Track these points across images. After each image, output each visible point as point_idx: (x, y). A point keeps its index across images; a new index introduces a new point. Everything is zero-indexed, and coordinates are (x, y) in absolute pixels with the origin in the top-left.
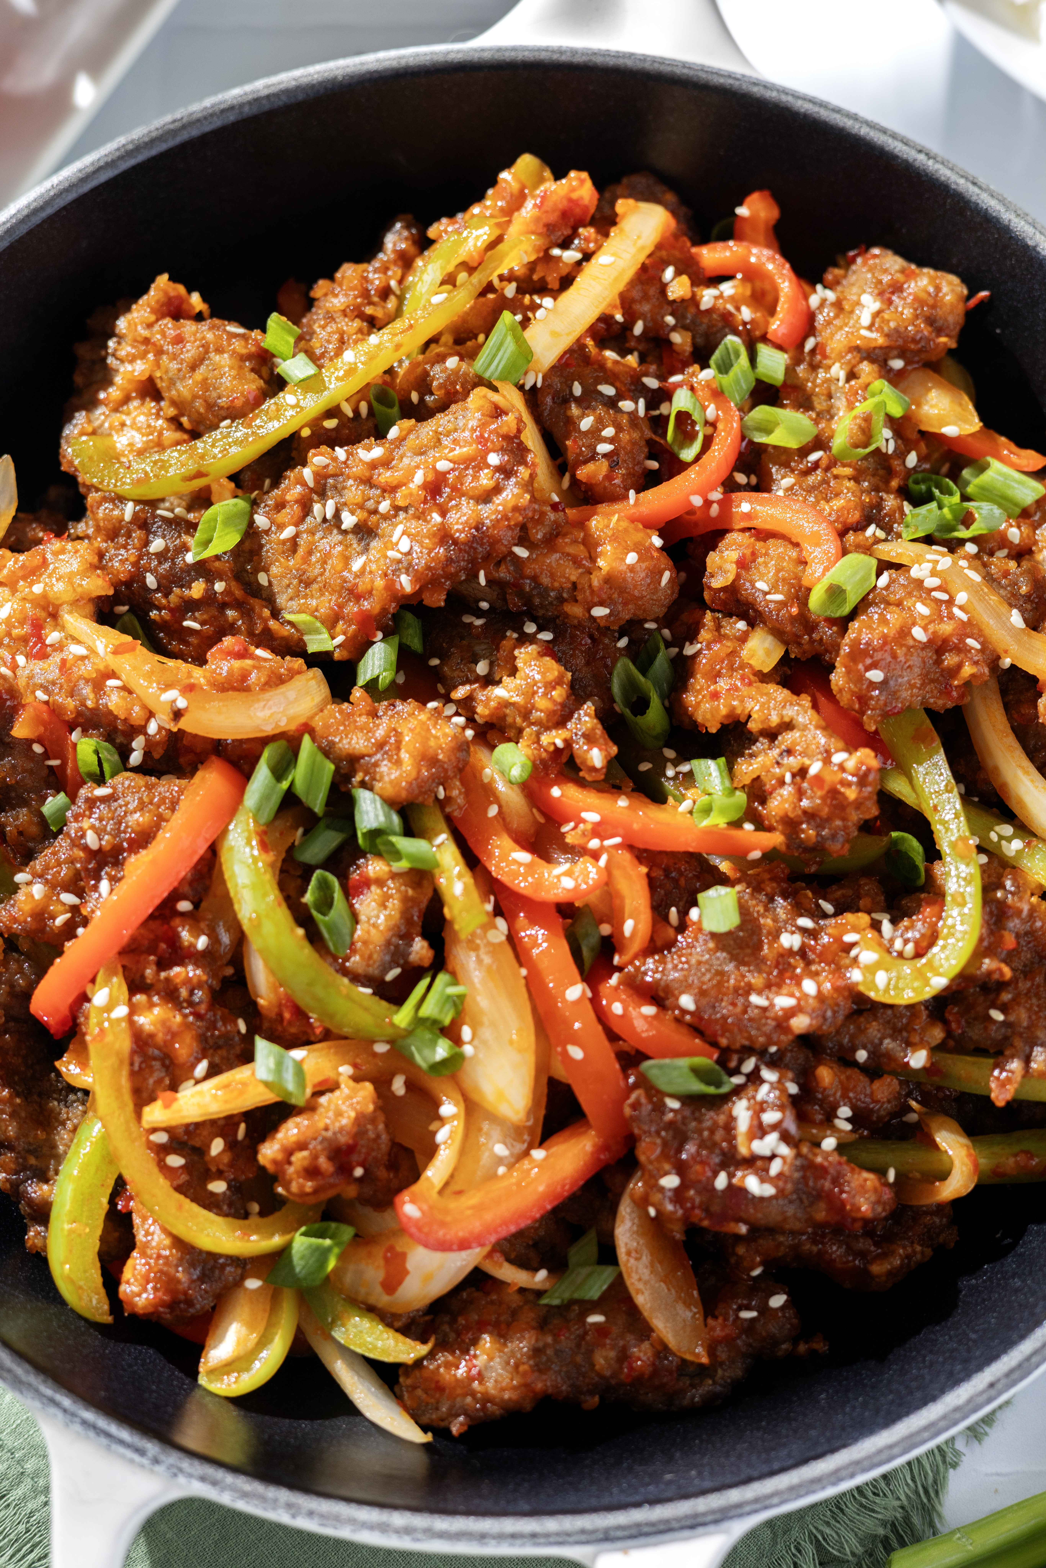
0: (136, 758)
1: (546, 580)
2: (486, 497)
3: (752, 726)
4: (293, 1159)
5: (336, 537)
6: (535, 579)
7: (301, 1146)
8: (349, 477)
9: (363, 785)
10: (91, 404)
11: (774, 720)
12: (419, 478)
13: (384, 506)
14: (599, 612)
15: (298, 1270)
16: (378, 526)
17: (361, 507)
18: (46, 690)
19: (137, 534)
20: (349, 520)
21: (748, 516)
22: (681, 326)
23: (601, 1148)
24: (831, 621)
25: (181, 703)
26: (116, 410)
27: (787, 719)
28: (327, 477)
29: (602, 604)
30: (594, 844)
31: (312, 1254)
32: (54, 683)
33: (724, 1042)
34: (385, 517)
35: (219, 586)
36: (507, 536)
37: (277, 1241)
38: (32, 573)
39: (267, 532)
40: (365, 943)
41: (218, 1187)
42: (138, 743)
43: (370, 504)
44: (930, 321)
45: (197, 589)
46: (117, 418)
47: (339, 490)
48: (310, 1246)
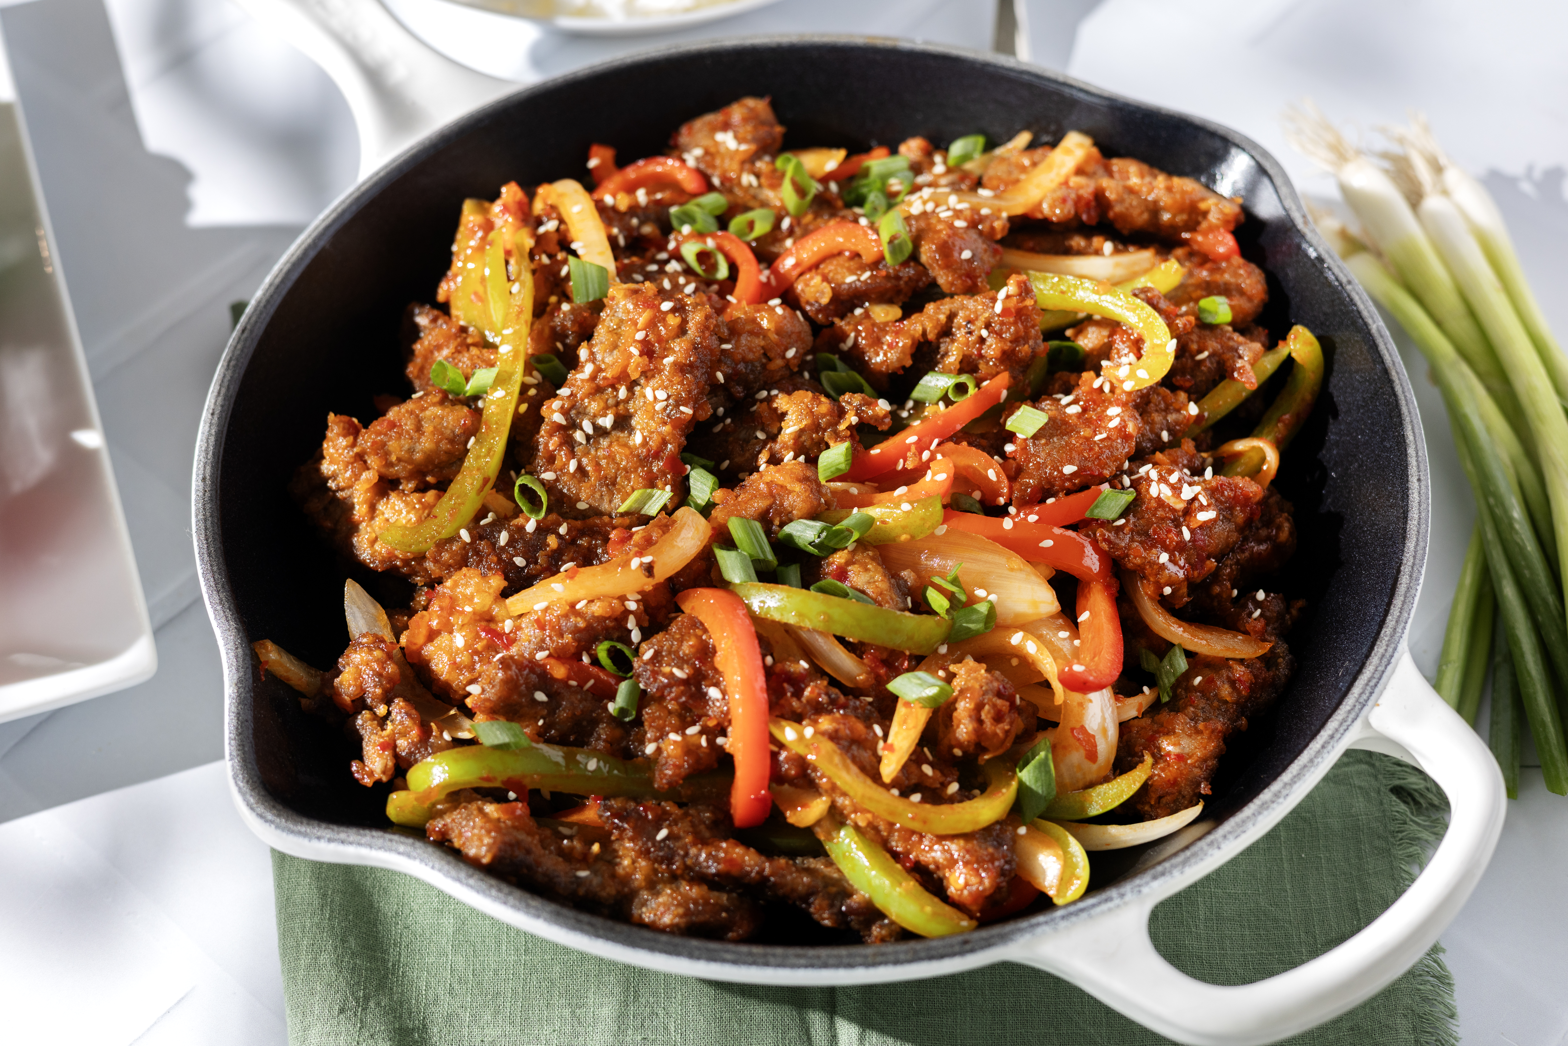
0: (636, 636)
1: (751, 356)
2: (682, 330)
3: (931, 336)
4: (983, 716)
5: (604, 442)
6: (744, 360)
7: (979, 707)
8: (582, 400)
9: (782, 525)
10: (353, 528)
11: (943, 318)
12: (635, 351)
13: (623, 393)
14: (791, 353)
15: (1040, 791)
16: (628, 410)
17: (607, 407)
18: (542, 649)
19: (483, 545)
20: (607, 422)
21: (796, 265)
22: (642, 223)
23: (1107, 587)
24: (905, 264)
25: (647, 559)
26: (372, 518)
27: (948, 312)
28: (570, 409)
29: (787, 349)
30: (926, 455)
31: (1040, 772)
32: (543, 640)
33: (1107, 473)
34: (627, 401)
35: (563, 530)
36: (713, 341)
37: (1014, 784)
38: (452, 608)
39: (557, 480)
40: (881, 594)
41: (954, 788)
42: (631, 623)
43: (611, 402)
44: (762, 123)
45: (552, 542)
46: (378, 521)
47: (582, 413)
48: (1035, 767)
